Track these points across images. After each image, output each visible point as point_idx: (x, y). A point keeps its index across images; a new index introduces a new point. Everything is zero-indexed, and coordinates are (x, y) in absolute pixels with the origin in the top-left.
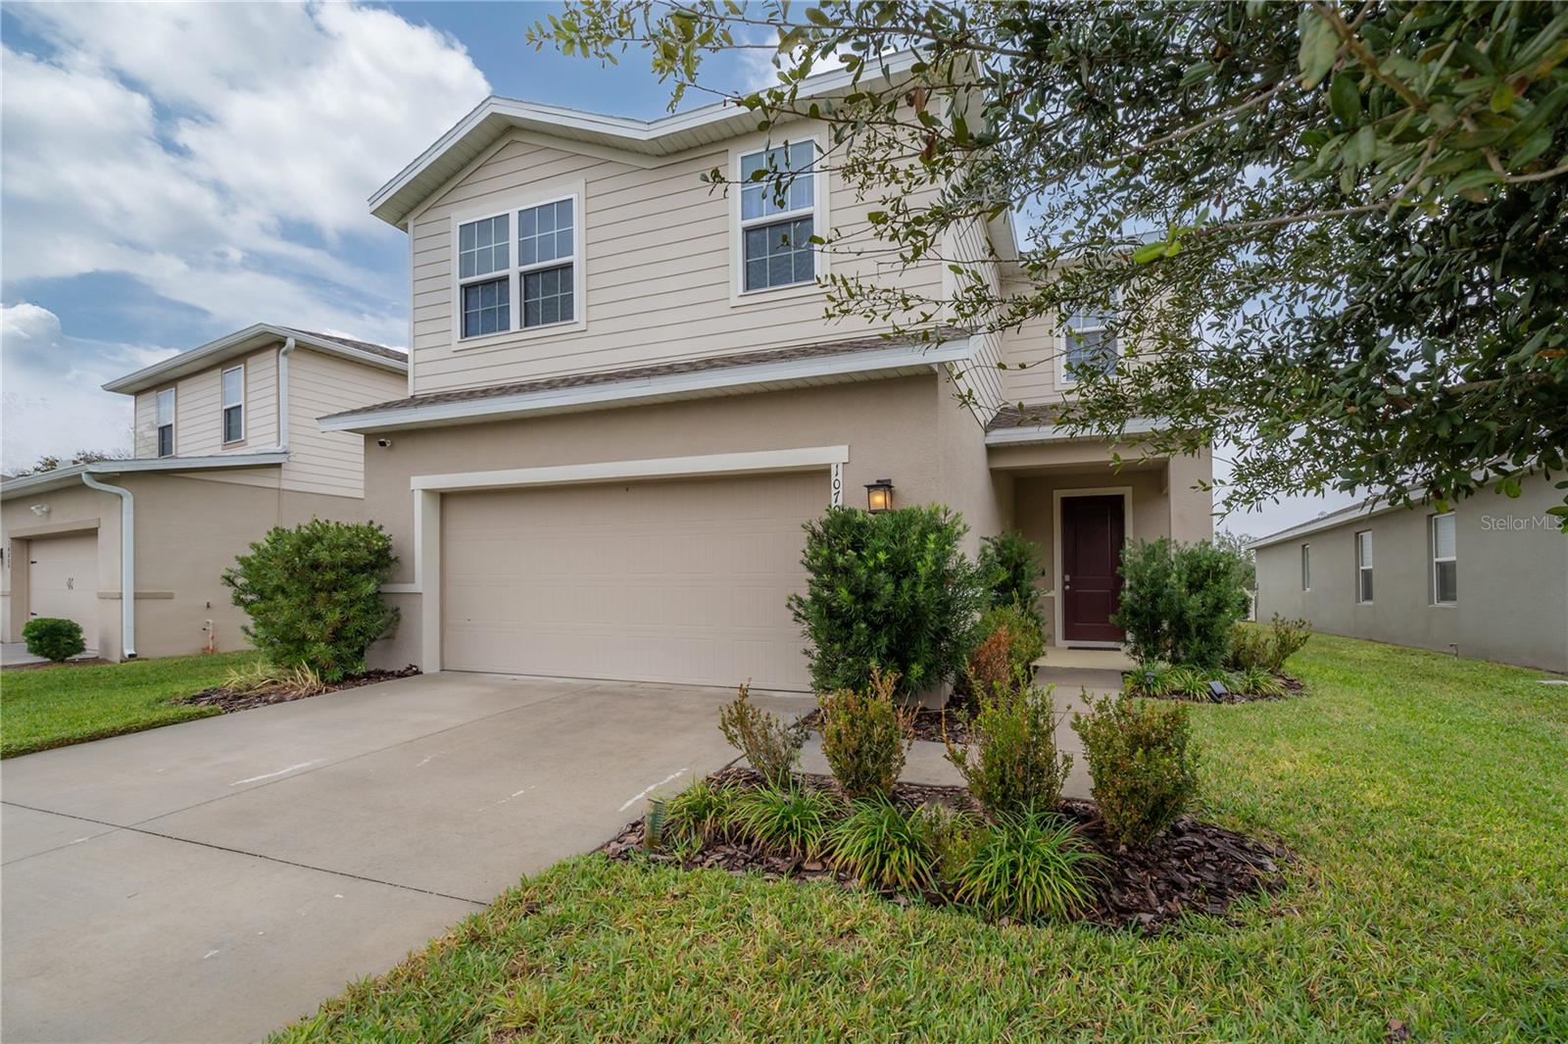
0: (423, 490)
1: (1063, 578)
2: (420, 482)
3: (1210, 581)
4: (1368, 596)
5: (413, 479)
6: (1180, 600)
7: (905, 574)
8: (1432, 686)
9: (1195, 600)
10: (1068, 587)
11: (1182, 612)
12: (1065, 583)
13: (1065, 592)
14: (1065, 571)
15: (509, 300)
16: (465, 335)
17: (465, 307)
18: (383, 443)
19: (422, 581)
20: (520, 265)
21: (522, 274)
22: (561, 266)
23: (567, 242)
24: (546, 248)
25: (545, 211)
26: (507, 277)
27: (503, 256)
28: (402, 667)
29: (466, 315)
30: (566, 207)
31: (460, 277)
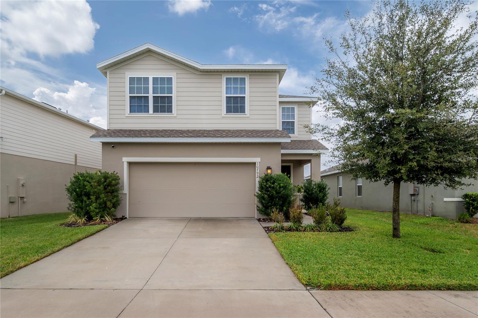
0: (127, 162)
2: (126, 160)
3: (322, 190)
4: (341, 195)
5: (123, 158)
8: (360, 215)
9: (320, 195)
15: (149, 104)
16: (130, 112)
17: (130, 103)
18: (113, 147)
19: (126, 190)
20: (153, 94)
21: (154, 97)
22: (168, 97)
23: (170, 90)
24: (162, 90)
25: (162, 79)
26: (148, 97)
27: (147, 90)
28: (121, 217)
29: (130, 106)
30: (170, 80)
31: (130, 94)
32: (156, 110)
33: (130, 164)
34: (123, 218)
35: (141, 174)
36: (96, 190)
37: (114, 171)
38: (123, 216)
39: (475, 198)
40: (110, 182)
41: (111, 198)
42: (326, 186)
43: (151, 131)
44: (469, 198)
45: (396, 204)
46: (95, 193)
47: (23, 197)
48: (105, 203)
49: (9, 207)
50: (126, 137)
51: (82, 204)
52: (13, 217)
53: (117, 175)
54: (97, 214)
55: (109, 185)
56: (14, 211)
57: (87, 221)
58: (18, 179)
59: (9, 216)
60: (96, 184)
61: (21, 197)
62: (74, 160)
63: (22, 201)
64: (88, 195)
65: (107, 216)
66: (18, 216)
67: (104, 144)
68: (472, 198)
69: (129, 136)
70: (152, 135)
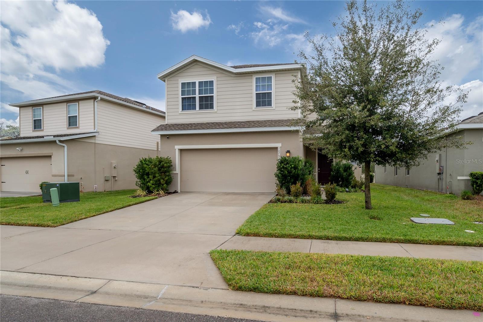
0: (178, 149)
1: (318, 169)
2: (177, 147)
3: (348, 170)
4: (397, 175)
5: (175, 146)
6: (342, 174)
7: (296, 169)
9: (345, 174)
10: (319, 172)
11: (343, 176)
12: (318, 171)
13: (318, 172)
14: (319, 167)
15: (196, 103)
16: (183, 110)
17: (182, 103)
18: (168, 138)
19: (178, 171)
20: (199, 95)
21: (199, 97)
22: (210, 96)
23: (212, 91)
24: (206, 91)
25: (206, 82)
26: (195, 97)
27: (194, 92)
28: (174, 191)
29: (183, 105)
30: (211, 83)
31: (182, 96)
32: (201, 108)
33: (181, 151)
34: (176, 192)
35: (190, 159)
36: (153, 171)
37: (168, 157)
38: (175, 191)
39: (478, 176)
40: (163, 165)
41: (164, 177)
42: (352, 166)
43: (197, 124)
44: (473, 176)
45: (366, 181)
46: (152, 173)
47: (115, 177)
48: (159, 180)
49: (105, 184)
50: (176, 130)
51: (144, 181)
52: (107, 192)
53: (170, 159)
54: (154, 188)
55: (163, 167)
56: (109, 187)
57: (147, 194)
58: (111, 163)
59: (105, 191)
60: (153, 166)
61: (113, 177)
62: (156, 147)
63: (114, 179)
64: (148, 174)
65: (161, 191)
66: (111, 190)
67: (162, 136)
68: (476, 176)
69: (179, 129)
70: (196, 128)
